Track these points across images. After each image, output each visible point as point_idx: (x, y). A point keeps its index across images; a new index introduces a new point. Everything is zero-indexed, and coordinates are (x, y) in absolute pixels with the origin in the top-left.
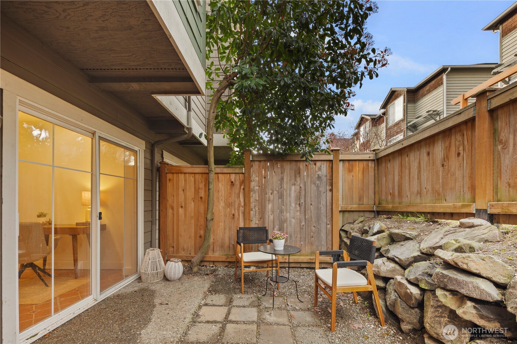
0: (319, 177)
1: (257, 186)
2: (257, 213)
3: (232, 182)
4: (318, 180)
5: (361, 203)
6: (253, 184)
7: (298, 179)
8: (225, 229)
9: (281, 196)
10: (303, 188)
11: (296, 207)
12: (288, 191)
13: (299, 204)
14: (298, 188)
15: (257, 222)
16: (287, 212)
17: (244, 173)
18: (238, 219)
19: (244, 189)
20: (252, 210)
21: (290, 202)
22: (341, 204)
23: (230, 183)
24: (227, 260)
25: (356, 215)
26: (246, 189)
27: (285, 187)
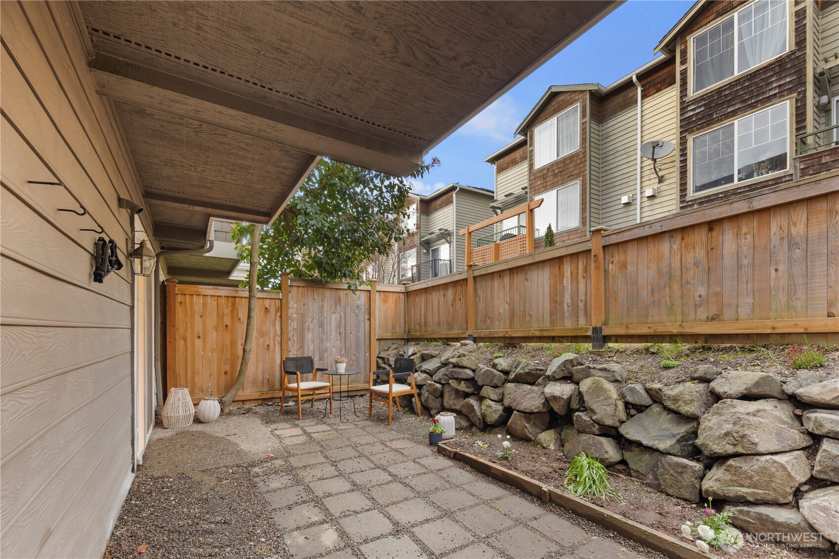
0: (358, 307)
1: (295, 313)
2: (296, 342)
3: (266, 309)
4: (357, 309)
5: (394, 331)
6: (291, 311)
7: (338, 308)
8: (258, 362)
9: (321, 325)
10: (343, 316)
11: (336, 336)
12: (329, 320)
13: (340, 333)
14: (338, 316)
15: (296, 353)
16: (327, 341)
17: (281, 299)
18: (274, 350)
19: (281, 317)
20: (290, 340)
21: (331, 331)
22: (377, 333)
23: (264, 310)
24: (261, 397)
25: (390, 342)
26: (284, 317)
27: (325, 315)
